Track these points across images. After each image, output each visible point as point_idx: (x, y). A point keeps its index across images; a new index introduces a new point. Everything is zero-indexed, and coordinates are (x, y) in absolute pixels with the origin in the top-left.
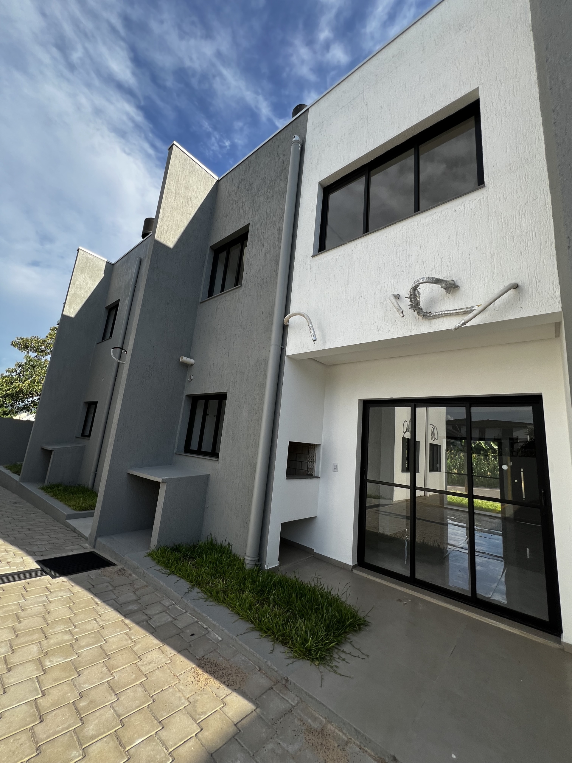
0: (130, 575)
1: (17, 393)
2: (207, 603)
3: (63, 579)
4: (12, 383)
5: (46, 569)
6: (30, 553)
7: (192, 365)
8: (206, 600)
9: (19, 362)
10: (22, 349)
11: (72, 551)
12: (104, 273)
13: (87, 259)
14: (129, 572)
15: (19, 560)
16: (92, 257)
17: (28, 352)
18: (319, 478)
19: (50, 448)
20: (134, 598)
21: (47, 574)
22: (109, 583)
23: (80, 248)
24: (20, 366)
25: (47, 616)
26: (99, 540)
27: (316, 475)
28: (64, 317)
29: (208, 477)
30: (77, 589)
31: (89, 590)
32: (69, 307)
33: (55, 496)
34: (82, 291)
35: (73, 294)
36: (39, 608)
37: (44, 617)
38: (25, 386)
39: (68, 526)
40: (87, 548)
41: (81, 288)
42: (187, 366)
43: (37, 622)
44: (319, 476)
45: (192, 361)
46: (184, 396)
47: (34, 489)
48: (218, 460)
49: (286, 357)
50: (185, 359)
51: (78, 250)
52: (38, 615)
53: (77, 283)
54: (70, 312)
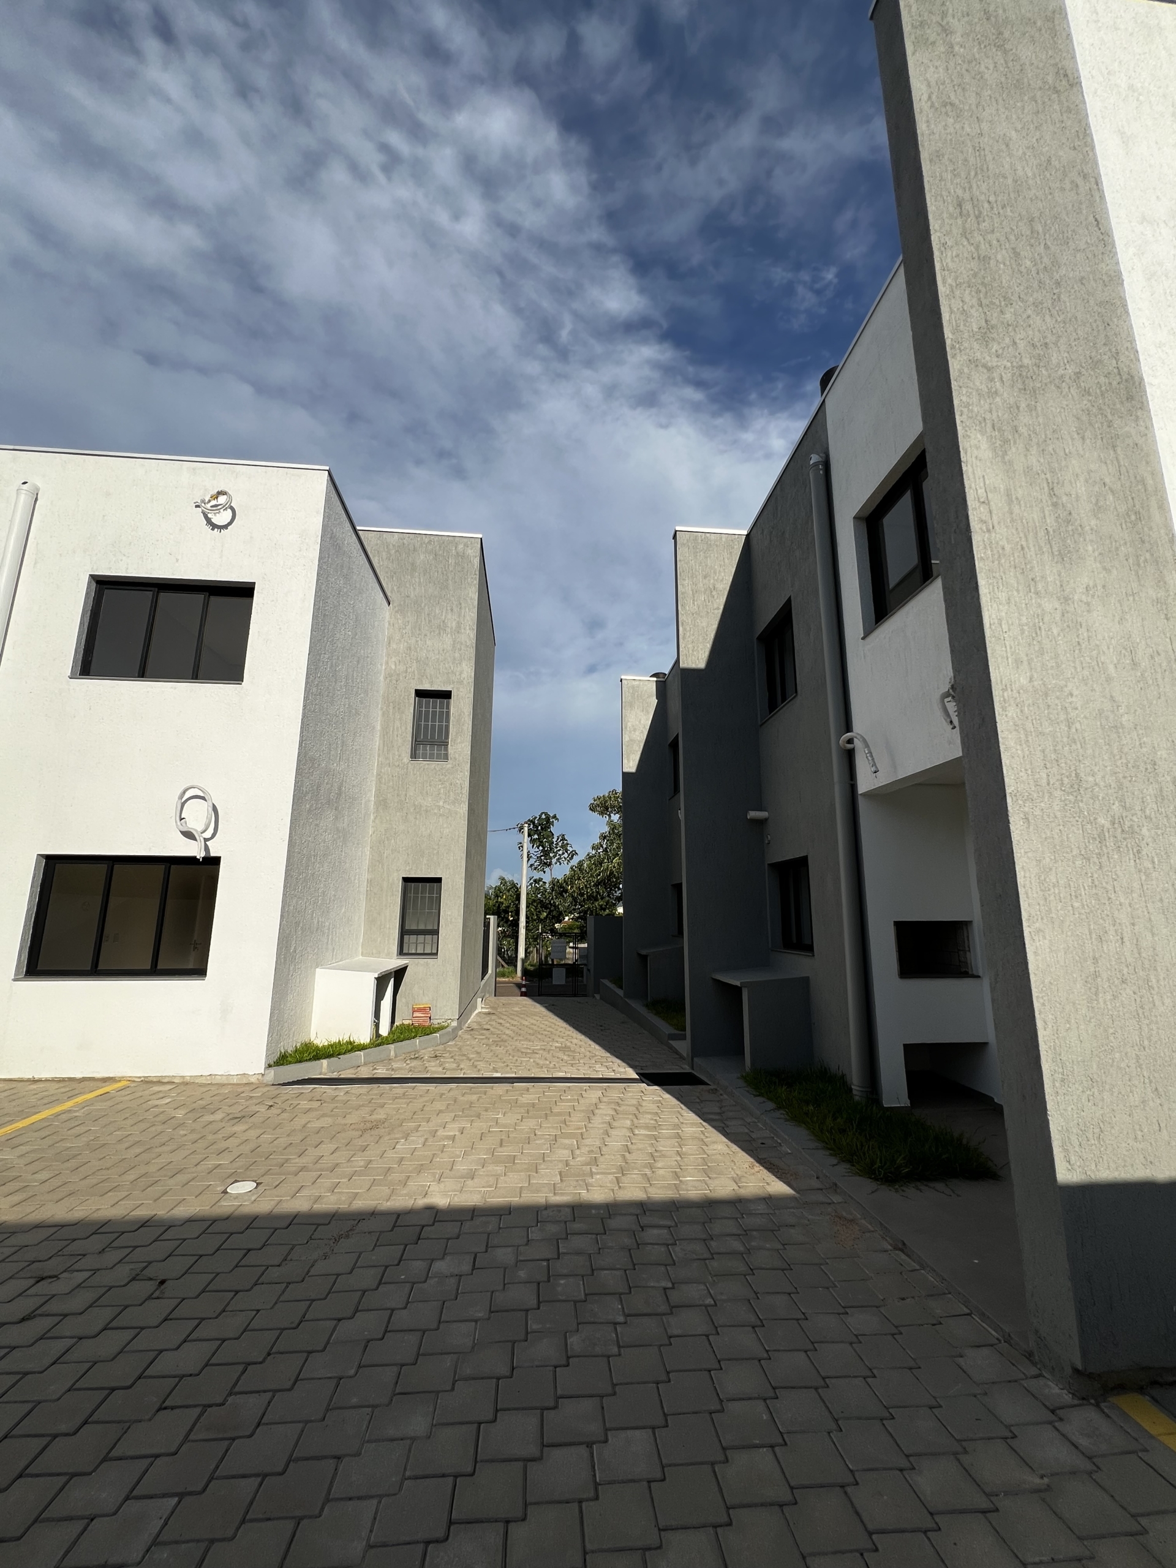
0: (721, 1095)
1: (609, 877)
2: (787, 1123)
3: (656, 1087)
4: (601, 864)
5: (644, 1080)
6: (631, 1066)
7: (766, 820)
8: (786, 1120)
9: (602, 832)
10: (602, 813)
11: (670, 1069)
12: (657, 698)
13: (633, 687)
14: (721, 1092)
15: (622, 1070)
16: (637, 683)
17: (610, 816)
18: (979, 977)
19: (644, 952)
20: (719, 1111)
21: (643, 1082)
22: (698, 1097)
23: (623, 677)
24: (605, 837)
25: (639, 1107)
26: (695, 1059)
27: (975, 973)
28: (625, 775)
29: (806, 981)
30: (667, 1096)
31: (678, 1099)
32: (628, 760)
33: (658, 1013)
34: (637, 733)
35: (628, 742)
36: (634, 1102)
37: (637, 1108)
38: (614, 867)
39: (671, 1047)
40: (686, 1069)
41: (635, 730)
42: (762, 822)
43: (633, 1109)
44: (981, 974)
45: (763, 814)
46: (766, 866)
47: (637, 1006)
48: (814, 956)
49: (859, 797)
50: (752, 814)
51: (621, 681)
52: (633, 1105)
53: (629, 724)
54: (630, 767)
